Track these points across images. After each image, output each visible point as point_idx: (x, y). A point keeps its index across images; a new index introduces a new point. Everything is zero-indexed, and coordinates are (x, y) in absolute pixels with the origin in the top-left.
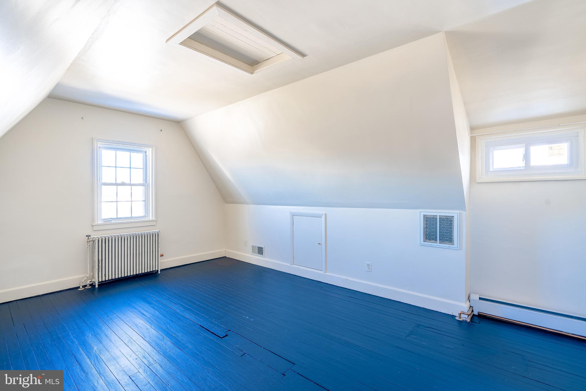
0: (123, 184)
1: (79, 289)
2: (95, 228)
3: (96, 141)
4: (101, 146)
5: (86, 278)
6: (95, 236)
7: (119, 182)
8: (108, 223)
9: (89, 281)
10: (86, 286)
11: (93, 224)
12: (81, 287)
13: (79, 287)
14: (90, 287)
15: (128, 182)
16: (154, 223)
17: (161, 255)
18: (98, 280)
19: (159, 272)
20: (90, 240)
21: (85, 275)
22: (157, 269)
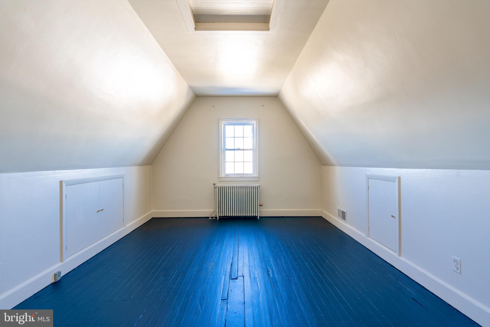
0: (239, 149)
1: (209, 219)
3: (221, 120)
4: (225, 123)
5: (213, 212)
6: (218, 185)
7: (236, 148)
8: (228, 177)
9: (214, 214)
10: (213, 217)
11: (219, 177)
12: (210, 217)
13: (209, 217)
14: (215, 218)
15: (241, 148)
16: (257, 179)
17: (260, 205)
18: (219, 215)
19: (259, 218)
20: (215, 187)
21: (212, 210)
22: (257, 215)
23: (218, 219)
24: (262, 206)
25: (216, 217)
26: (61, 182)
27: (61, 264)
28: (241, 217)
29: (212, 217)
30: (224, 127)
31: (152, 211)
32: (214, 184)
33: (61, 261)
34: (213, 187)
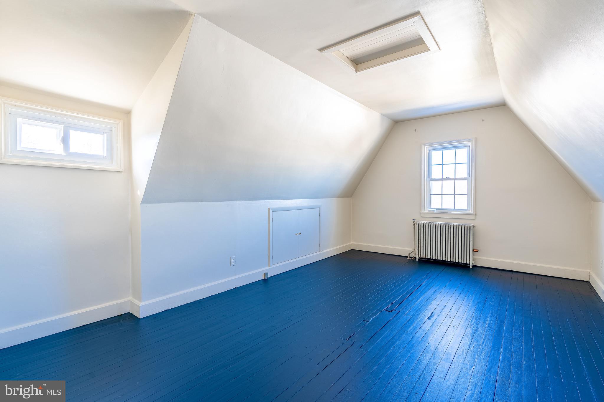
0: (448, 179)
1: (408, 258)
2: (423, 215)
4: (430, 148)
5: (412, 251)
6: (418, 221)
7: (445, 177)
8: (431, 212)
9: (414, 254)
11: (421, 212)
12: (409, 257)
13: (408, 257)
14: (414, 259)
15: (452, 177)
16: (473, 217)
17: (474, 250)
18: (418, 256)
19: (471, 267)
20: (415, 223)
21: (411, 249)
22: (468, 263)
23: (417, 260)
24: (477, 252)
25: (416, 258)
26: (269, 209)
27: (269, 268)
28: (449, 262)
29: (410, 257)
30: (429, 153)
31: (352, 243)
32: (414, 220)
33: (269, 266)
34: (413, 223)
